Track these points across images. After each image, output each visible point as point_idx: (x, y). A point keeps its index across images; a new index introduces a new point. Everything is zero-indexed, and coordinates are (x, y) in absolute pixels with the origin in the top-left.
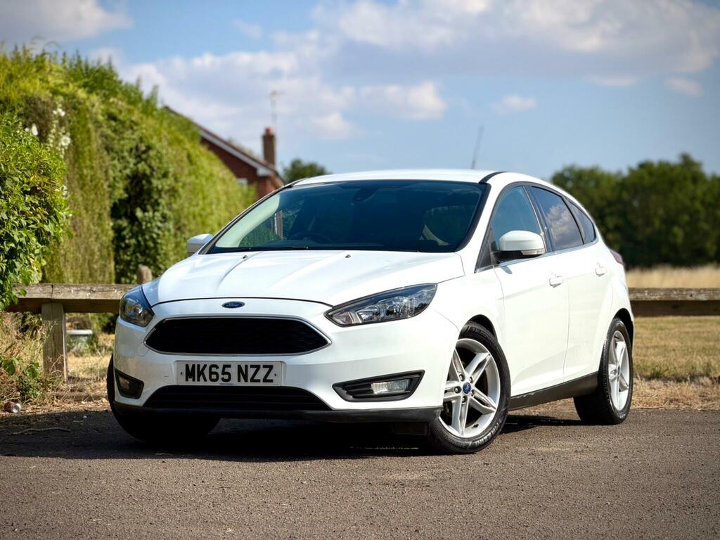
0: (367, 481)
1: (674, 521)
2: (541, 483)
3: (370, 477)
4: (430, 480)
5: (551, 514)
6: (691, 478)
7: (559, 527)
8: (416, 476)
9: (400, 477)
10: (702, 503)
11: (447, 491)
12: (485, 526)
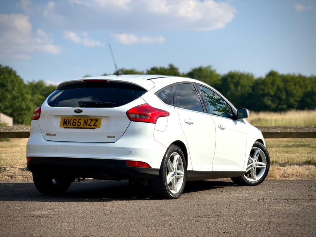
0: (24, 215)
1: (156, 232)
2: (101, 215)
3: (25, 213)
4: (52, 214)
5: (104, 229)
6: (165, 212)
7: (107, 236)
8: (46, 213)
9: (39, 213)
10: (169, 223)
11: (59, 220)
12: (75, 235)
